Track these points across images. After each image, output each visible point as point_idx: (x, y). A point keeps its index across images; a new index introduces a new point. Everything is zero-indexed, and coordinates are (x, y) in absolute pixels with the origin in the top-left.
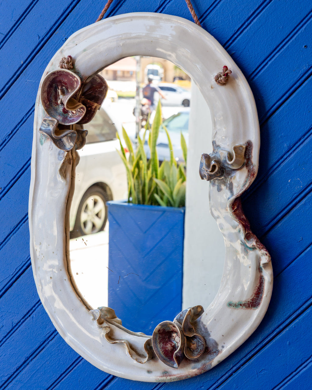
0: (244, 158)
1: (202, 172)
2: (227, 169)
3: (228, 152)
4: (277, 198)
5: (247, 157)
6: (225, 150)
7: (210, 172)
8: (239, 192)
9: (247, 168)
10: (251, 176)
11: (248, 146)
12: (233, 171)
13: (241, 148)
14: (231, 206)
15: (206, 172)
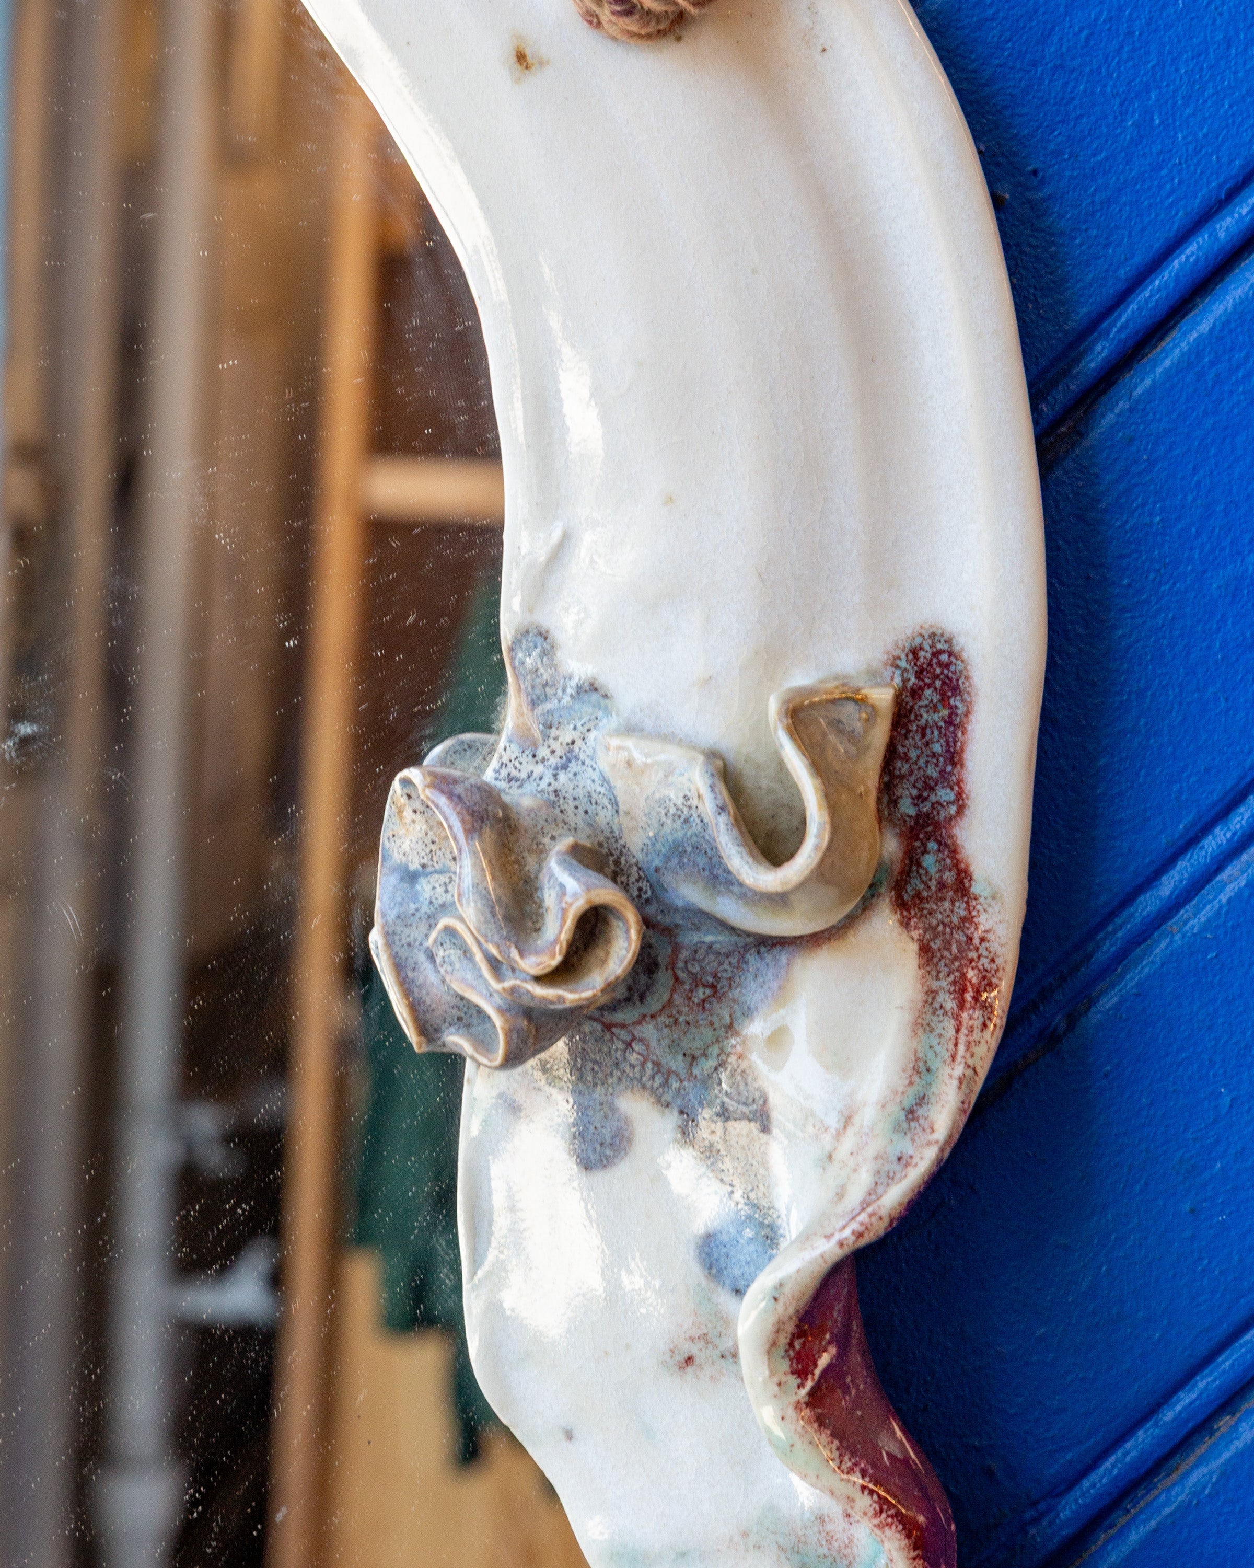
0: (880, 820)
1: (427, 975)
2: (690, 938)
3: (712, 755)
4: (1187, 1207)
5: (907, 808)
6: (667, 738)
7: (538, 979)
8: (873, 1194)
9: (905, 924)
10: (962, 1005)
11: (916, 693)
12: (751, 957)
13: (850, 714)
14: (783, 1340)
15: (495, 985)
